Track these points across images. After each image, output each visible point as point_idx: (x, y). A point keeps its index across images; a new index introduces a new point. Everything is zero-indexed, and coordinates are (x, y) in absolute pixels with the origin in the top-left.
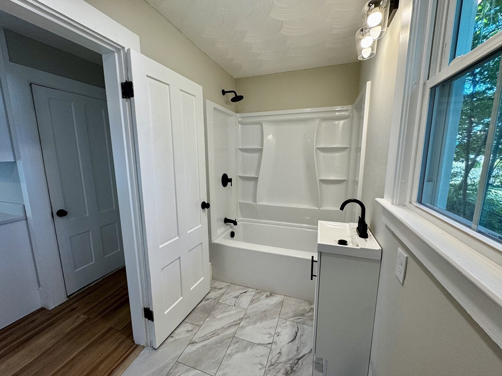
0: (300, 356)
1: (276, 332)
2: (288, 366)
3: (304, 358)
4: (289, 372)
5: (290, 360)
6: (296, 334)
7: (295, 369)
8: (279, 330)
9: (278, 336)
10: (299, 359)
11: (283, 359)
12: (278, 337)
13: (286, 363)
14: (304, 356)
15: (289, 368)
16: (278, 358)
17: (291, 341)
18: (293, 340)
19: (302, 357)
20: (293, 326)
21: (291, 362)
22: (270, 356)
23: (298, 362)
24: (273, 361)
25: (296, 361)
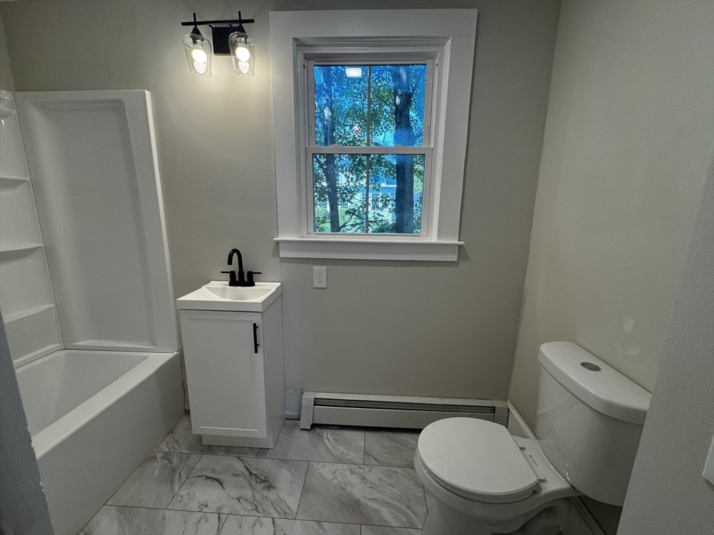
0: (247, 473)
1: (200, 509)
2: (259, 486)
3: (249, 468)
4: (267, 484)
5: (251, 485)
6: (209, 478)
7: (263, 478)
8: (194, 506)
9: (206, 506)
10: (251, 473)
11: (248, 493)
12: (210, 505)
13: (254, 489)
14: (246, 468)
15: (263, 484)
16: (246, 500)
17: (221, 484)
18: (220, 482)
19: (248, 470)
20: (192, 484)
21: (254, 483)
22: (242, 513)
23: (254, 475)
24: (250, 508)
25: (253, 476)
